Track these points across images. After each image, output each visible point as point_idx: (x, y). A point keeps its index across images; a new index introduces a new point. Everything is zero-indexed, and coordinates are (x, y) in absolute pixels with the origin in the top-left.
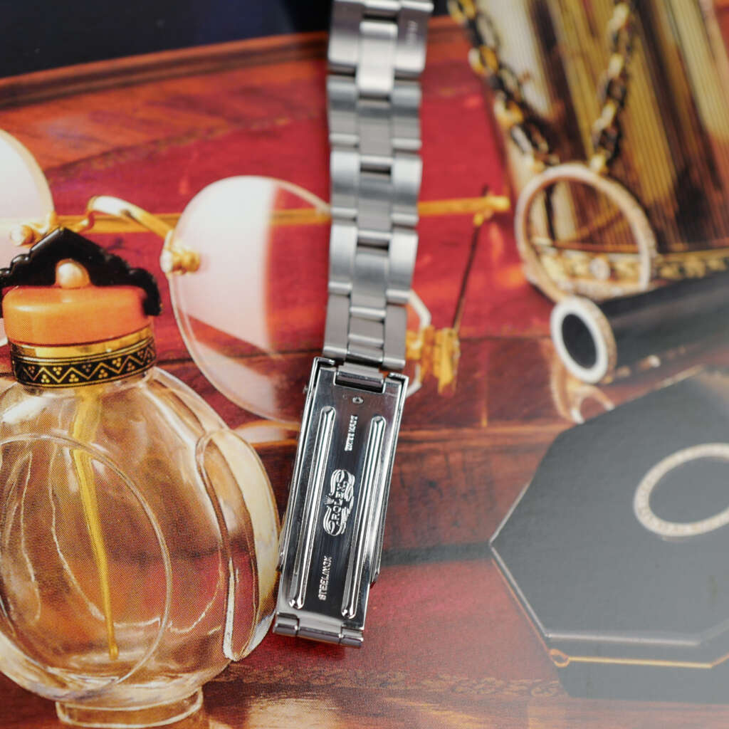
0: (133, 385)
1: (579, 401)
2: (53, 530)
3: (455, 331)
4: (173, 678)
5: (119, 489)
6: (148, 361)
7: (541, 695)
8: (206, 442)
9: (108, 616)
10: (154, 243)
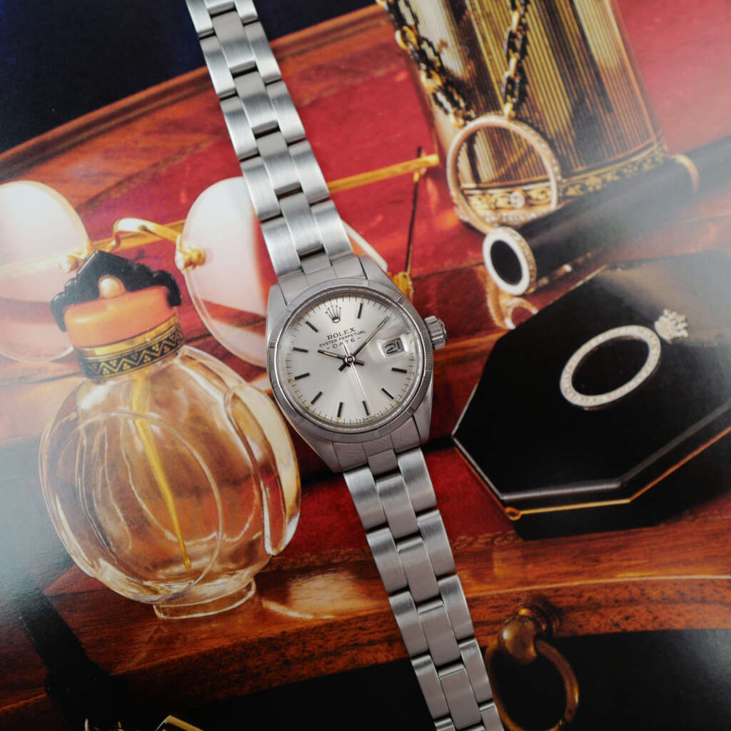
0: (170, 363)
1: (510, 311)
2: (131, 482)
3: (407, 274)
4: (232, 575)
5: (173, 443)
6: (179, 342)
7: (502, 544)
8: (230, 396)
9: (180, 536)
10: (168, 248)
